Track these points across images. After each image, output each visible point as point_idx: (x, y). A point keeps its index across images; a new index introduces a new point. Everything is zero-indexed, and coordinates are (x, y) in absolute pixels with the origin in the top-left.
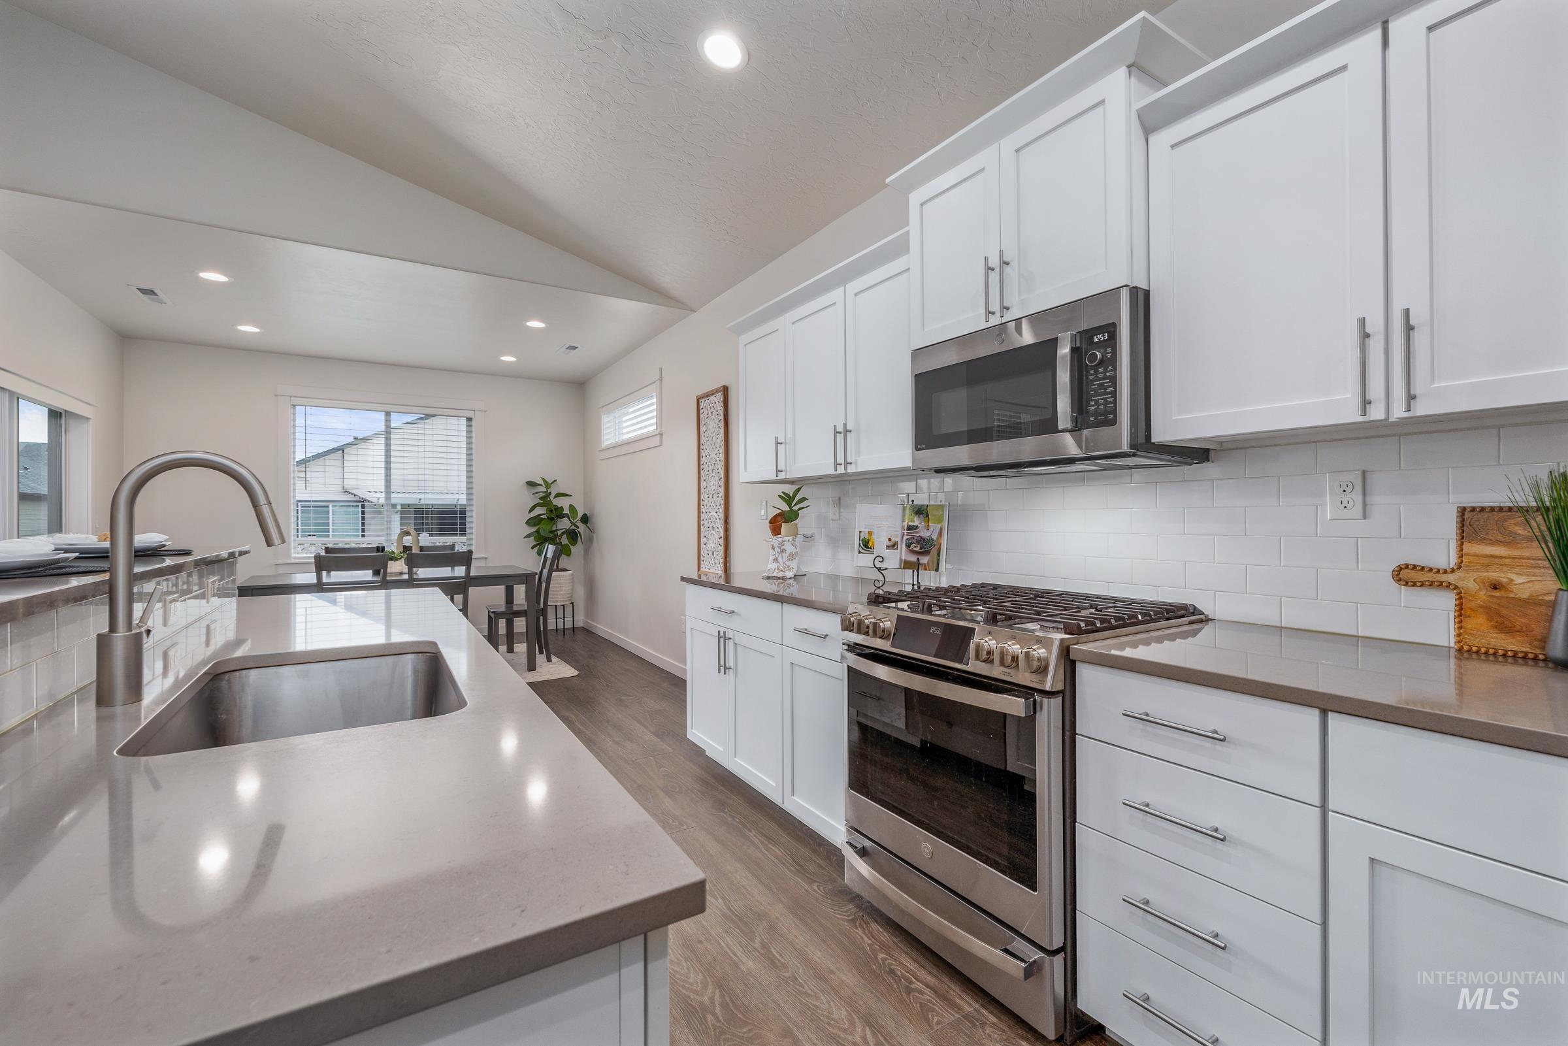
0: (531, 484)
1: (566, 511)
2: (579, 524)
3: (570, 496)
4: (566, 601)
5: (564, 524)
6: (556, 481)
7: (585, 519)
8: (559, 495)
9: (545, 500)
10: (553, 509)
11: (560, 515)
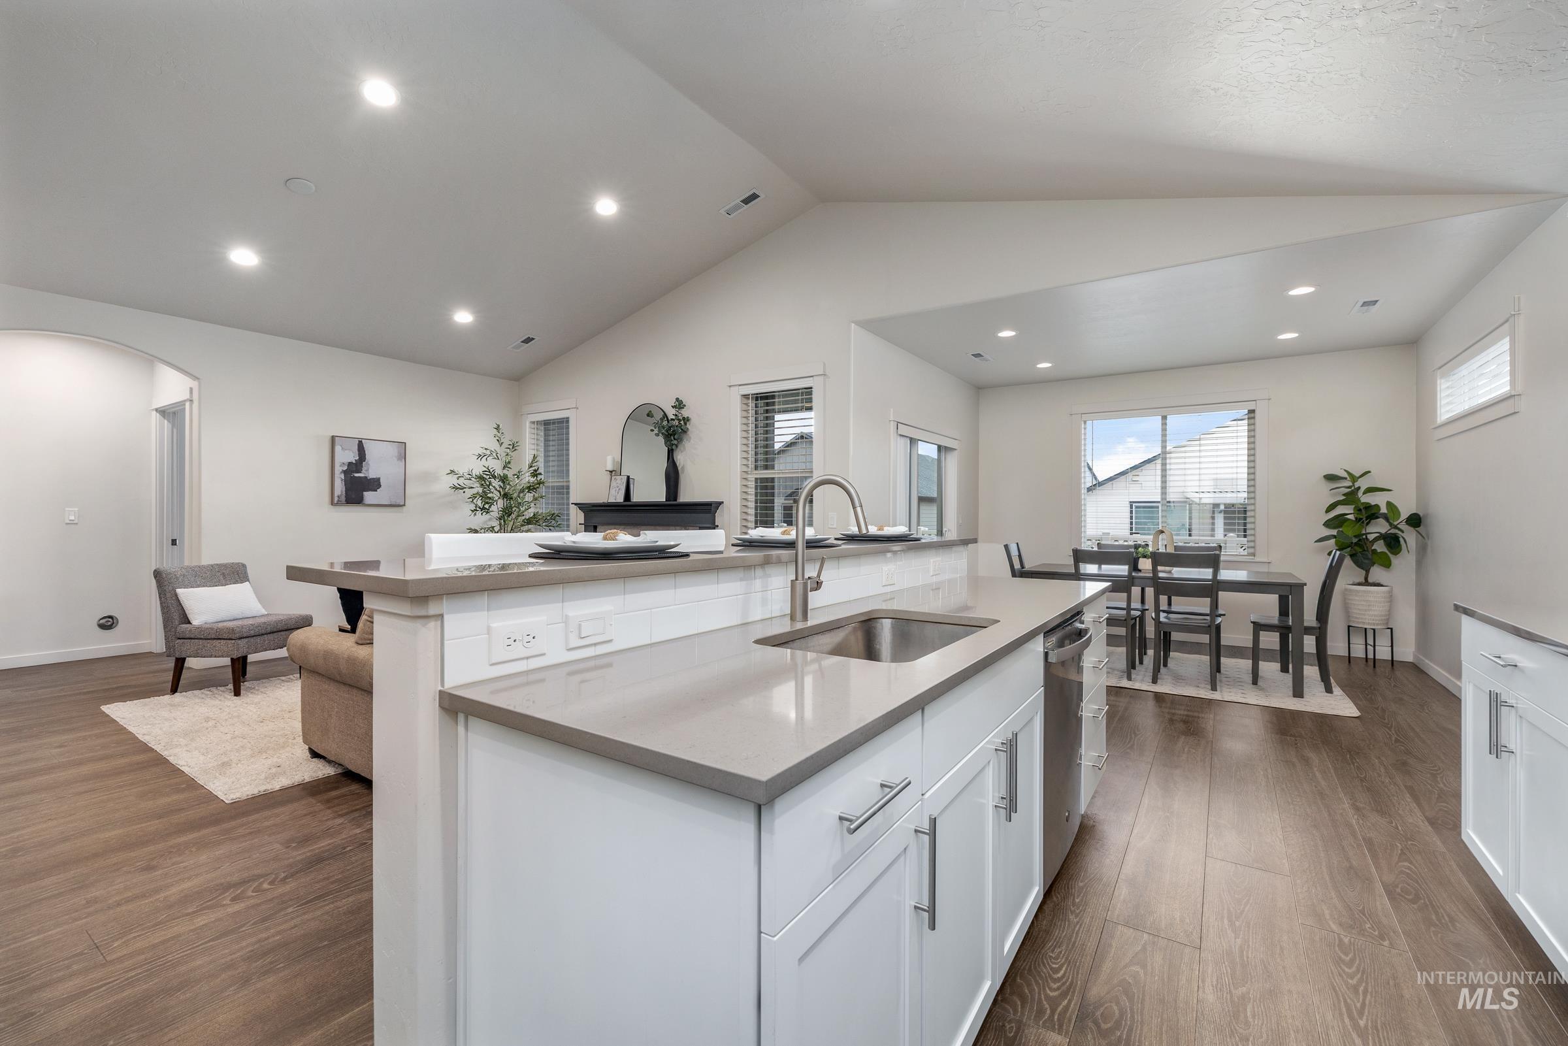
0: (1330, 478)
1: (1384, 510)
2: (1403, 526)
3: (1391, 490)
4: (1378, 624)
5: (1378, 527)
6: (1369, 472)
7: (1415, 521)
8: (1370, 490)
9: (1351, 497)
10: (1362, 508)
11: (1373, 514)
